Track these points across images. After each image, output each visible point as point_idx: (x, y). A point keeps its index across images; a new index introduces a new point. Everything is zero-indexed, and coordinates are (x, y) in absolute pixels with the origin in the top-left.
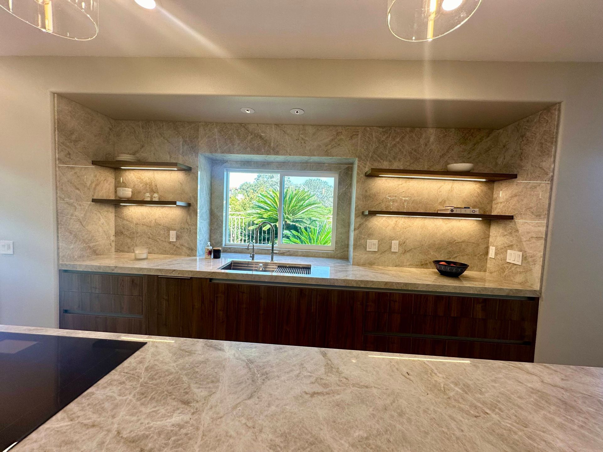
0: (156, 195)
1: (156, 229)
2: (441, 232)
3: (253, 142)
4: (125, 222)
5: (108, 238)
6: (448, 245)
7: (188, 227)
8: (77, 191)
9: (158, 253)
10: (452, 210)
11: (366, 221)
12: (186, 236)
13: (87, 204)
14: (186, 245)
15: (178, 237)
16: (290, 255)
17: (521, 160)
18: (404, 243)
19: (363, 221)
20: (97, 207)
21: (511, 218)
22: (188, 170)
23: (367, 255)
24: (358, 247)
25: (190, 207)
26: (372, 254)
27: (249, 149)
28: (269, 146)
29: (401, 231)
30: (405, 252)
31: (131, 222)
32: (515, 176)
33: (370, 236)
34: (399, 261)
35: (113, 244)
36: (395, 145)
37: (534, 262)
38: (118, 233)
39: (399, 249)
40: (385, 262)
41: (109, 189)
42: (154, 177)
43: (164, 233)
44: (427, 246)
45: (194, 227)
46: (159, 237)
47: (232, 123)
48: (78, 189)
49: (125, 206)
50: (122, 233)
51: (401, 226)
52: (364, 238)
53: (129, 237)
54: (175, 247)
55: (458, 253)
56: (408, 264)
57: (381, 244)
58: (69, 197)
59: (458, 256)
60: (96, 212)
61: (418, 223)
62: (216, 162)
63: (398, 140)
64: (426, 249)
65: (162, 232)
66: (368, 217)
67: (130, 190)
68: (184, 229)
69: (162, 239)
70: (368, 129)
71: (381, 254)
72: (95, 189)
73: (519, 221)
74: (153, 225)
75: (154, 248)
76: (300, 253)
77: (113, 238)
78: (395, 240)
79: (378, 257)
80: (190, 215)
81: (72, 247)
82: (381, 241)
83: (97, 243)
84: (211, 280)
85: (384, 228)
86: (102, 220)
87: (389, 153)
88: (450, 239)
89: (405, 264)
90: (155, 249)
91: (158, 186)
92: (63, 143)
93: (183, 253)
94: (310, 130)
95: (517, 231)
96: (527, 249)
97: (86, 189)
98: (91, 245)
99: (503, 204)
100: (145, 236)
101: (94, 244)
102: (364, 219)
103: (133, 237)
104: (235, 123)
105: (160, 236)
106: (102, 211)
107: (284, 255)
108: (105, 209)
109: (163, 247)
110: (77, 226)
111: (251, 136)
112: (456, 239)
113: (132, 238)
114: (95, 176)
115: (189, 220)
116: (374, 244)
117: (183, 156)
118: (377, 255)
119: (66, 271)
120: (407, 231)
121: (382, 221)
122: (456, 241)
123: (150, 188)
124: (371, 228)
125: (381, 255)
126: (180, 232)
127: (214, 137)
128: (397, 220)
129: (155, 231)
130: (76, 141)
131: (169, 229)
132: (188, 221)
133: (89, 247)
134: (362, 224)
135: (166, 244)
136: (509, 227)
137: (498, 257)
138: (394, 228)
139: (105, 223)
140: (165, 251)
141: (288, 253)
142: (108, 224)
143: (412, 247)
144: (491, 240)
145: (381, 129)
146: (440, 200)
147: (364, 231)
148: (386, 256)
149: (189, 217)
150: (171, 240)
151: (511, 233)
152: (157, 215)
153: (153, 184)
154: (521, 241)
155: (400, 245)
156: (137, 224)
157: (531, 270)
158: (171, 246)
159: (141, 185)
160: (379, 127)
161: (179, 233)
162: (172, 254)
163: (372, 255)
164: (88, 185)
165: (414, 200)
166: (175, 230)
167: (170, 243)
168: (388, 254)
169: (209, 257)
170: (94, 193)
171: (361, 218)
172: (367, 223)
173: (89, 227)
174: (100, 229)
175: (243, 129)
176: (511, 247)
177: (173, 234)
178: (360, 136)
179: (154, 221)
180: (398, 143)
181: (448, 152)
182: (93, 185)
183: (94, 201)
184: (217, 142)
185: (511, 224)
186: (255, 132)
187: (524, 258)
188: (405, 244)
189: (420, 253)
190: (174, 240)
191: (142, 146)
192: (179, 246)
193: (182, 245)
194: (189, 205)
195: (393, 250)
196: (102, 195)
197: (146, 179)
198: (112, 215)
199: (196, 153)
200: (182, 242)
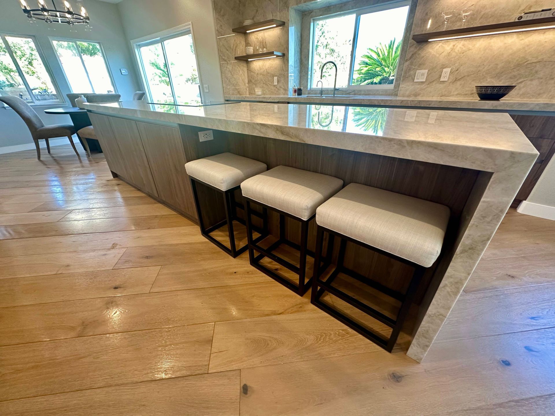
0: (265, 49)
1: (267, 76)
2: (510, 51)
4: (252, 73)
5: (245, 84)
6: (514, 68)
7: (283, 73)
8: (227, 52)
9: (268, 94)
10: (520, 17)
12: (282, 80)
13: (233, 60)
14: (282, 87)
15: (278, 82)
18: (457, 70)
19: (416, 50)
22: (282, 24)
23: (413, 86)
24: (406, 79)
25: (284, 56)
26: (419, 84)
29: (457, 57)
30: (456, 80)
31: (254, 73)
33: (421, 66)
34: (445, 91)
35: (248, 89)
38: (250, 82)
39: (449, 78)
40: (430, 92)
41: (243, 50)
42: (264, 35)
44: (484, 71)
45: (287, 73)
48: (227, 50)
49: (251, 61)
50: (251, 81)
51: (458, 51)
52: (414, 69)
53: (255, 84)
54: (277, 89)
55: (526, 77)
56: (456, 93)
57: (430, 74)
58: (224, 56)
59: (524, 81)
60: (237, 66)
61: (481, 44)
62: (305, 13)
64: (483, 75)
65: (270, 79)
66: (422, 45)
67: (252, 48)
68: (281, 74)
69: (270, 84)
71: (428, 84)
72: (235, 49)
74: (265, 73)
76: (363, 93)
77: (247, 85)
78: (448, 68)
79: (425, 87)
80: (285, 63)
81: (228, 87)
82: (431, 71)
83: (239, 87)
85: (438, 55)
86: (241, 72)
88: (520, 60)
89: (452, 94)
90: (267, 91)
91: (267, 43)
92: (217, 18)
93: (281, 93)
97: (231, 50)
98: (237, 88)
100: (262, 82)
101: (238, 87)
102: (418, 49)
103: (256, 84)
105: (269, 82)
106: (240, 66)
107: (350, 95)
108: (242, 64)
109: (271, 89)
112: (530, 59)
114: (235, 41)
115: (284, 67)
116: (423, 74)
117: (280, 13)
118: (423, 86)
120: (463, 56)
121: (438, 47)
122: (529, 62)
123: (262, 45)
124: (423, 57)
125: (428, 86)
126: (280, 77)
128: (455, 44)
129: (266, 78)
130: (223, 16)
131: (273, 76)
133: (236, 89)
134: (415, 53)
135: (272, 87)
138: (449, 54)
139: (242, 74)
140: (272, 92)
142: (244, 75)
143: (466, 74)
147: (415, 61)
148: (433, 86)
149: (284, 65)
150: (275, 84)
152: (267, 66)
153: (264, 42)
155: (451, 72)
156: (257, 74)
158: (275, 88)
159: (258, 44)
162: (276, 94)
163: (419, 86)
164: (232, 47)
165: (484, 14)
166: (276, 76)
167: (274, 86)
168: (435, 84)
169: (295, 94)
170: (235, 53)
171: (416, 47)
172: (420, 52)
174: (240, 78)
177: (276, 78)
179: (266, 70)
182: (235, 46)
183: (236, 58)
188: (457, 72)
189: (473, 80)
190: (276, 84)
191: (257, 11)
192: (279, 88)
193: (280, 87)
194: (284, 55)
195: (442, 79)
196: (239, 54)
197: (260, 39)
198: (245, 69)
199: (288, 8)
200: (280, 84)
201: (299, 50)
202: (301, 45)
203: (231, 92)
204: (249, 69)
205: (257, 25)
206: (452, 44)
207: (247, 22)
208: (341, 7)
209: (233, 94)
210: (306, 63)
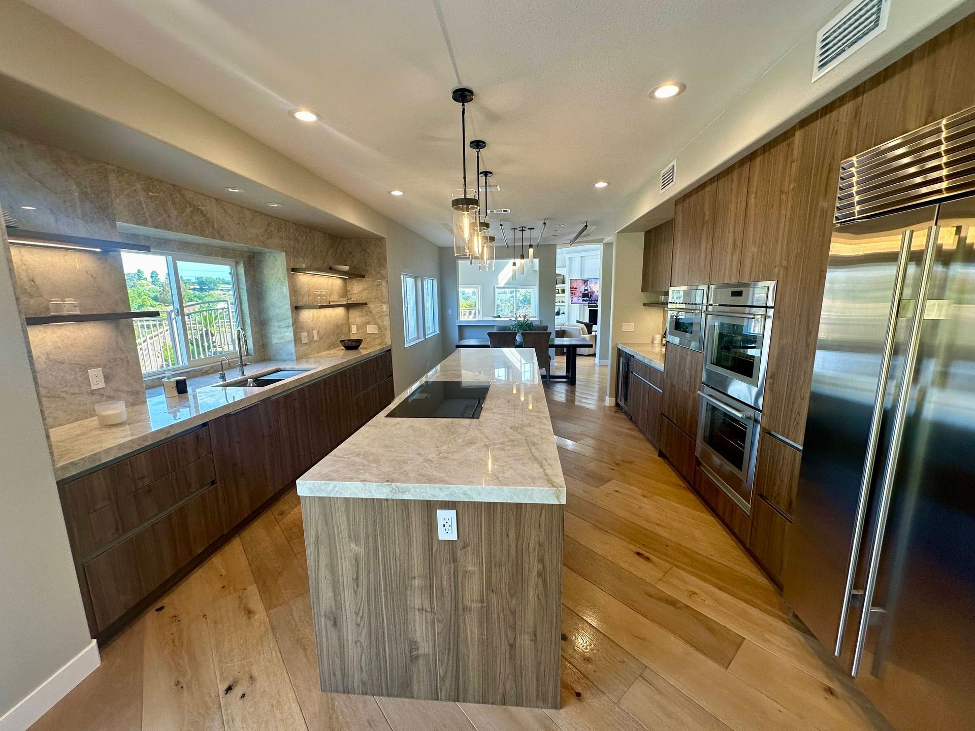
1: (54, 373)
2: (333, 318)
3: (194, 218)
6: (336, 329)
7: (123, 356)
9: (69, 422)
12: (121, 373)
14: (125, 388)
15: (107, 378)
17: (366, 266)
18: (319, 332)
21: (366, 304)
23: (303, 348)
26: (305, 345)
27: (190, 227)
28: (213, 227)
29: (317, 322)
30: (320, 339)
32: (364, 277)
33: (302, 329)
34: (319, 348)
36: (303, 243)
37: (386, 329)
39: (317, 338)
40: (315, 351)
42: (21, 261)
43: (75, 378)
44: (328, 331)
45: (133, 354)
46: (65, 389)
47: (162, 182)
51: (316, 318)
52: (299, 332)
54: (105, 399)
56: (324, 348)
57: (308, 335)
64: (329, 334)
65: (70, 377)
66: (298, 312)
68: (115, 360)
69: (72, 391)
70: (287, 224)
73: (371, 306)
75: (55, 415)
78: (315, 330)
80: (122, 334)
82: (308, 333)
85: (308, 321)
87: (301, 249)
89: (322, 350)
91: (38, 282)
95: (371, 312)
96: (380, 323)
99: (356, 295)
104: (167, 183)
105: (66, 386)
107: (208, 374)
109: (79, 404)
111: (191, 208)
115: (123, 343)
116: (305, 337)
118: (308, 347)
121: (306, 315)
124: (302, 321)
125: (310, 346)
126: (110, 368)
127: (137, 198)
128: (313, 312)
131: (84, 368)
132: (119, 344)
135: (84, 398)
136: (365, 310)
137: (360, 331)
138: (313, 321)
140: (85, 412)
141: (212, 370)
143: (323, 335)
144: (351, 320)
145: (295, 226)
146: (329, 293)
147: (298, 325)
148: (313, 346)
149: (120, 338)
150: (94, 387)
151: (367, 314)
152: (50, 344)
154: (375, 319)
155: (317, 333)
157: (384, 334)
158: (96, 398)
160: (293, 223)
161: (107, 370)
166: (98, 366)
167: (93, 393)
168: (313, 343)
171: (295, 313)
172: (298, 317)
176: (368, 323)
177: (96, 374)
178: (283, 230)
179: (44, 358)
180: (305, 241)
184: (144, 206)
185: (365, 309)
186: (195, 203)
187: (379, 328)
189: (326, 338)
190: (103, 385)
192: (112, 394)
193: (117, 391)
200: (116, 384)
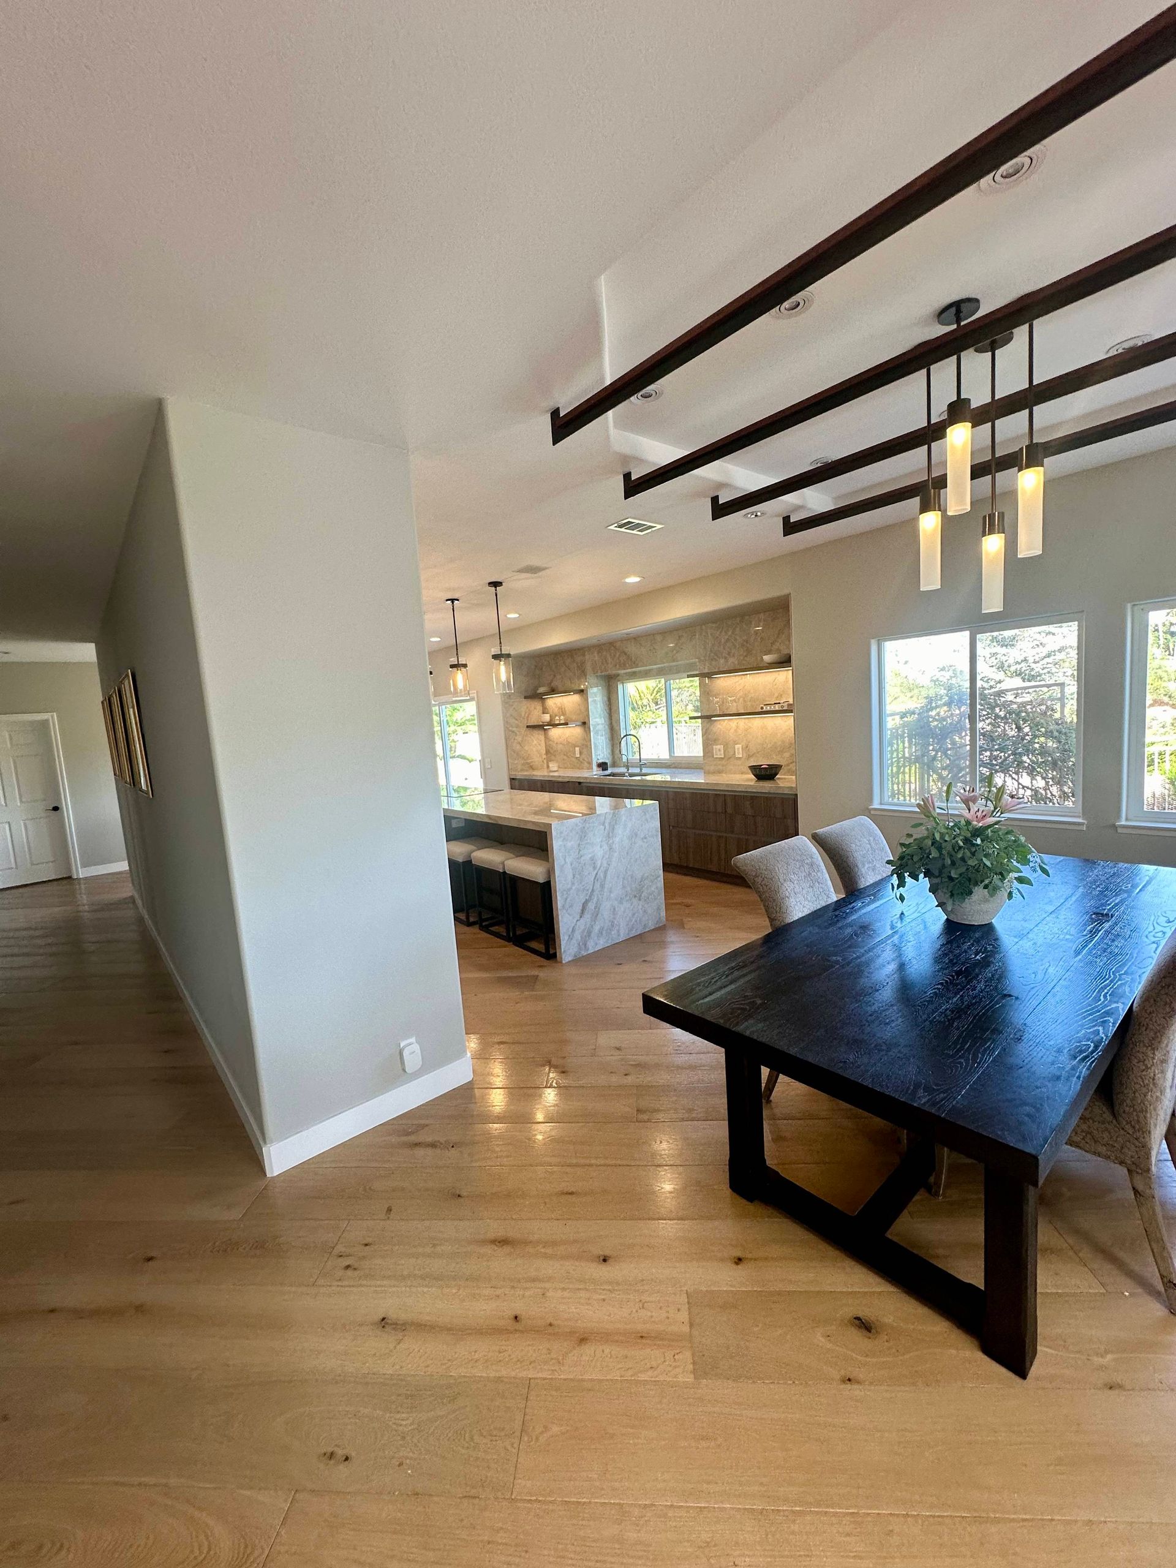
0: (562, 717)
1: (567, 747)
4: (551, 742)
5: (541, 756)
7: (584, 744)
8: (516, 722)
9: (570, 768)
10: (762, 708)
11: (711, 725)
12: (585, 751)
13: (523, 730)
15: (581, 752)
16: (675, 767)
18: (747, 747)
19: (708, 726)
20: (529, 731)
22: (580, 692)
24: (707, 754)
25: (585, 725)
26: (720, 760)
27: (618, 666)
29: (743, 734)
30: (749, 756)
31: (553, 742)
33: (715, 741)
34: (743, 768)
35: (545, 761)
36: (728, 640)
38: (547, 752)
39: (742, 754)
40: (731, 769)
41: (538, 718)
42: (561, 702)
43: (573, 750)
45: (591, 742)
48: (517, 720)
49: (548, 729)
50: (549, 749)
51: (742, 728)
52: (711, 744)
53: (554, 752)
54: (579, 762)
57: (725, 749)
58: (512, 727)
60: (529, 736)
61: (757, 722)
62: (612, 678)
63: (730, 633)
64: (768, 752)
65: (571, 749)
67: (550, 715)
69: (571, 754)
70: (704, 627)
71: (727, 760)
72: (527, 718)
74: (565, 744)
77: (545, 756)
78: (739, 744)
79: (725, 763)
80: (586, 732)
81: (516, 762)
82: (725, 746)
83: (532, 760)
84: (580, 783)
85: (727, 732)
86: (535, 742)
87: (724, 648)
90: (568, 764)
91: (564, 710)
93: (585, 767)
94: (659, 638)
97: (522, 719)
98: (528, 761)
100: (562, 752)
101: (530, 761)
108: (535, 734)
109: (573, 762)
110: (518, 747)
113: (555, 756)
114: (527, 709)
115: (584, 738)
116: (720, 750)
117: (578, 681)
118: (723, 762)
119: (513, 779)
120: (748, 733)
123: (560, 712)
124: (716, 733)
125: (727, 762)
129: (567, 749)
131: (574, 745)
134: (708, 729)
135: (574, 759)
138: (736, 731)
139: (537, 744)
140: (574, 766)
142: (540, 743)
143: (755, 751)
145: (714, 625)
146: (776, 695)
147: (710, 736)
148: (732, 763)
149: (584, 735)
150: (577, 755)
152: (566, 735)
153: (562, 708)
155: (743, 749)
156: (556, 744)
158: (577, 761)
159: (555, 710)
160: (713, 623)
161: (581, 749)
162: (579, 768)
163: (720, 762)
164: (523, 716)
166: (578, 746)
167: (576, 757)
168: (733, 760)
170: (528, 722)
171: (707, 723)
172: (712, 728)
173: (526, 748)
174: (534, 748)
175: (612, 648)
177: (577, 749)
178: (697, 637)
179: (565, 740)
180: (731, 636)
181: (778, 637)
182: (526, 715)
183: (528, 727)
190: (579, 756)
191: (555, 676)
192: (582, 761)
193: (584, 760)
194: (584, 723)
195: (737, 756)
196: (533, 721)
197: (559, 704)
198: (542, 737)
199: (586, 676)
200: (583, 756)
201: (607, 715)
202: (610, 709)
203: (520, 767)
204: (546, 737)
205: (553, 691)
206: (735, 722)
207: (541, 690)
208: (646, 674)
209: (522, 770)
210: (617, 728)
